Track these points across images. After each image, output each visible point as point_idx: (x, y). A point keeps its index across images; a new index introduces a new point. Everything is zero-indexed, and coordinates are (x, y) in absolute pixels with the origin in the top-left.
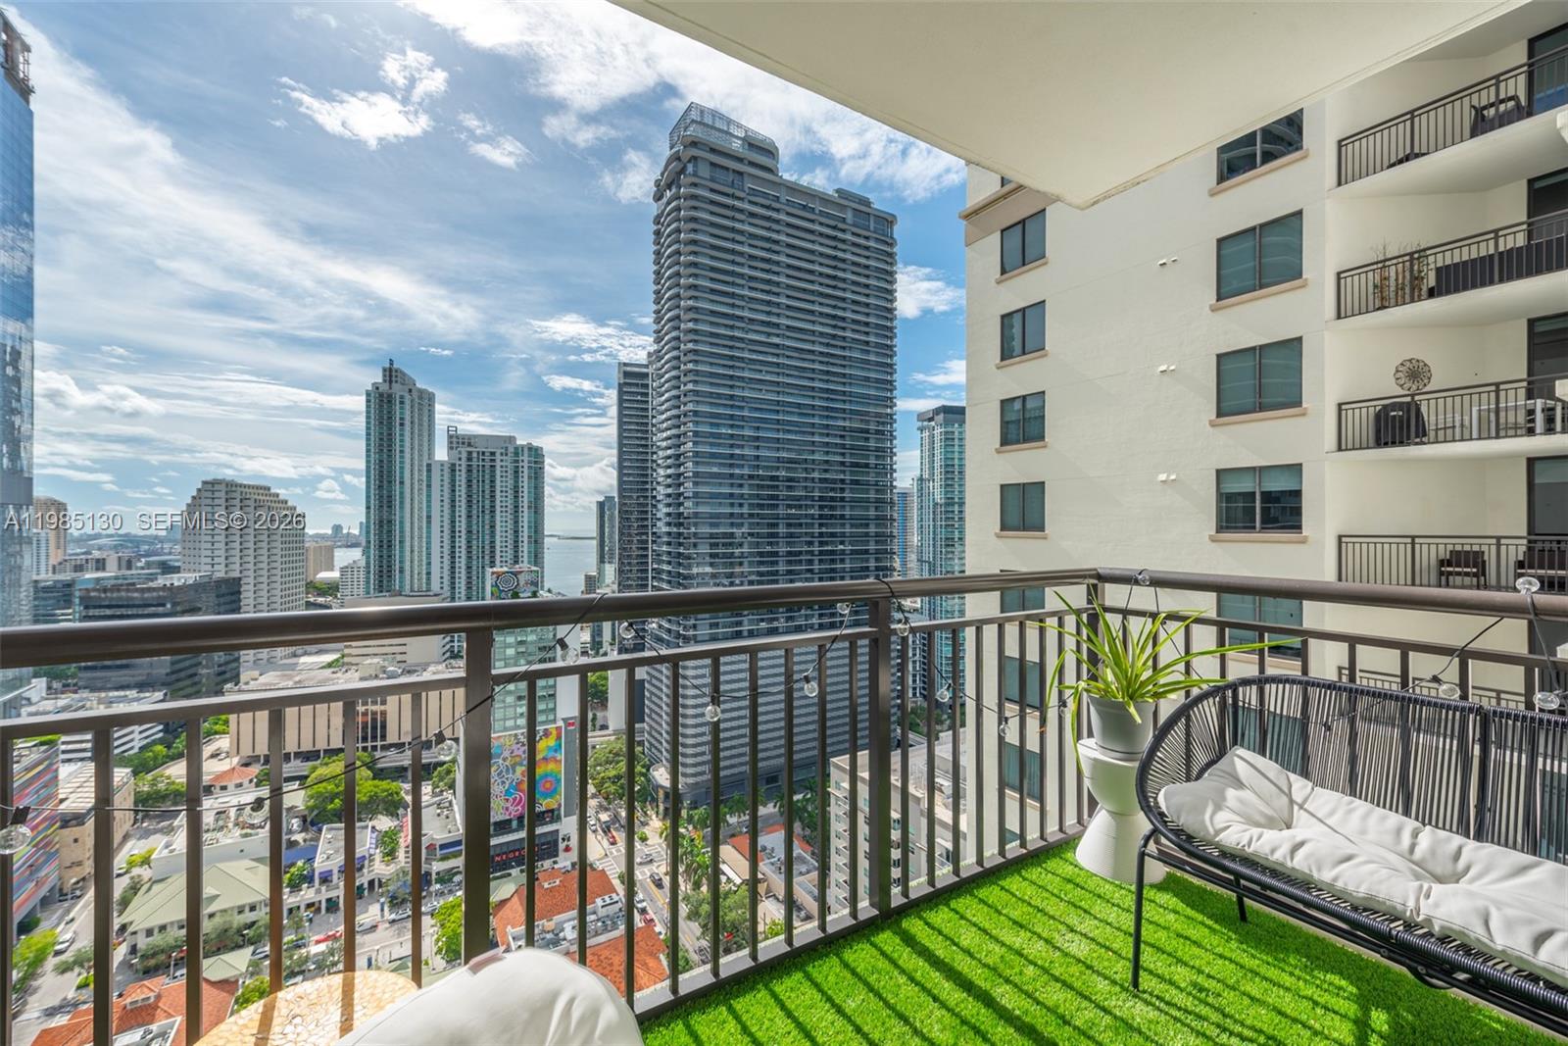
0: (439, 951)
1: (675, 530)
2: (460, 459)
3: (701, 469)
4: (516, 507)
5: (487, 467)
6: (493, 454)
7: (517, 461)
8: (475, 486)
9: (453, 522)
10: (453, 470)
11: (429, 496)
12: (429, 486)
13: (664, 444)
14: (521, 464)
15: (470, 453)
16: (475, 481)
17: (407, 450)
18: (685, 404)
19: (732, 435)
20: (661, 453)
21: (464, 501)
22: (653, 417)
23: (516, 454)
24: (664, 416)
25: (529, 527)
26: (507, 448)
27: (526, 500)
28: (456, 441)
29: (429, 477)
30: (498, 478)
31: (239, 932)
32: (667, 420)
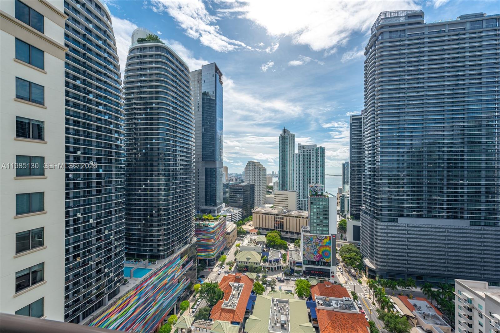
0: (296, 293)
1: (372, 173)
2: (301, 153)
3: (384, 150)
4: (317, 166)
5: (309, 154)
6: (310, 150)
9: (299, 171)
10: (299, 156)
11: (293, 163)
12: (293, 161)
13: (368, 142)
14: (318, 153)
15: (304, 151)
16: (305, 159)
17: (288, 151)
18: (377, 127)
19: (399, 136)
20: (367, 146)
21: (302, 165)
22: (364, 133)
23: (317, 150)
24: (368, 132)
25: (321, 172)
26: (314, 148)
27: (320, 164)
28: (301, 147)
29: (293, 158)
30: (311, 157)
31: (254, 268)
32: (369, 133)
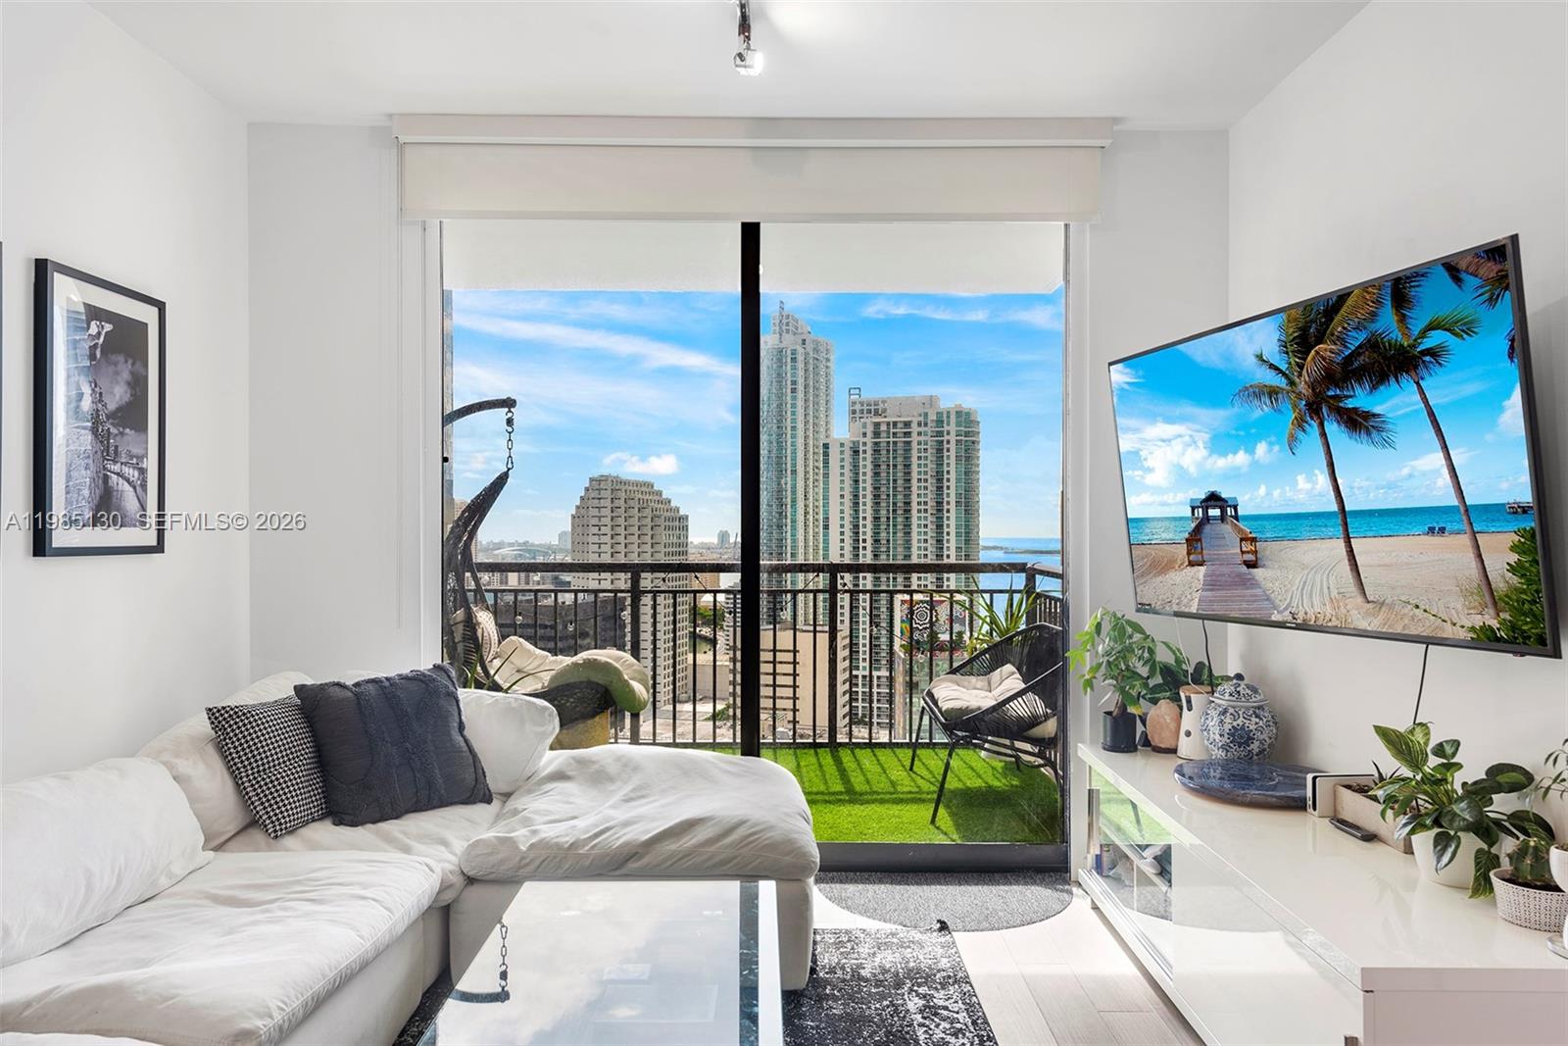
2: (865, 435)
4: (939, 503)
5: (900, 445)
6: (907, 424)
7: (940, 434)
8: (883, 475)
10: (856, 452)
11: (826, 490)
12: (826, 475)
14: (946, 438)
16: (884, 467)
17: (800, 426)
21: (869, 497)
23: (939, 422)
25: (958, 534)
26: (926, 415)
27: (953, 492)
28: (862, 408)
29: (826, 462)
30: (915, 461)
